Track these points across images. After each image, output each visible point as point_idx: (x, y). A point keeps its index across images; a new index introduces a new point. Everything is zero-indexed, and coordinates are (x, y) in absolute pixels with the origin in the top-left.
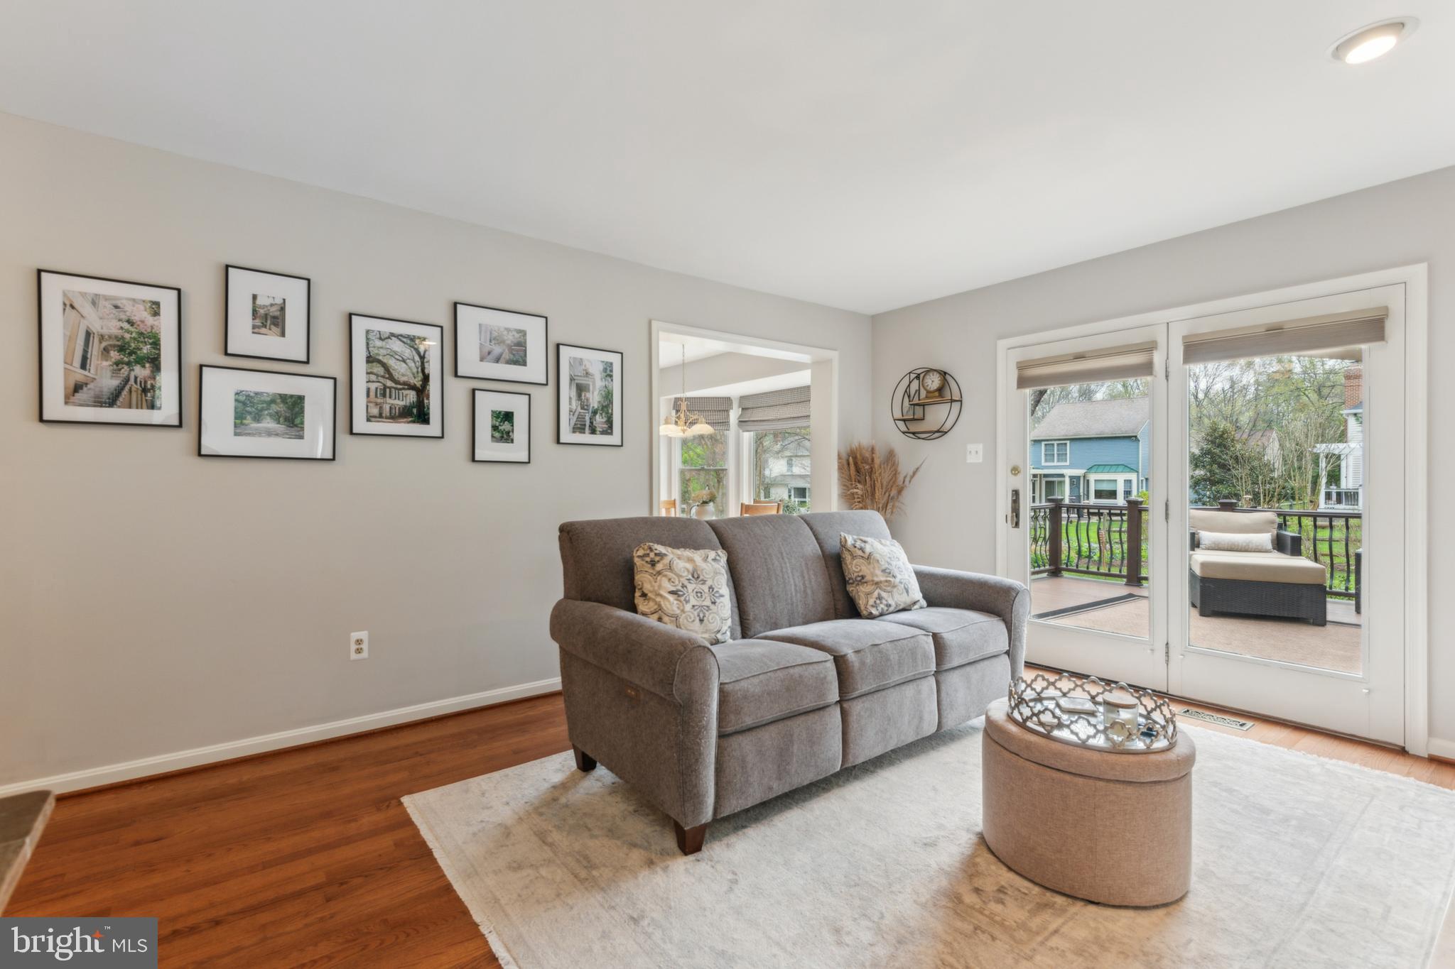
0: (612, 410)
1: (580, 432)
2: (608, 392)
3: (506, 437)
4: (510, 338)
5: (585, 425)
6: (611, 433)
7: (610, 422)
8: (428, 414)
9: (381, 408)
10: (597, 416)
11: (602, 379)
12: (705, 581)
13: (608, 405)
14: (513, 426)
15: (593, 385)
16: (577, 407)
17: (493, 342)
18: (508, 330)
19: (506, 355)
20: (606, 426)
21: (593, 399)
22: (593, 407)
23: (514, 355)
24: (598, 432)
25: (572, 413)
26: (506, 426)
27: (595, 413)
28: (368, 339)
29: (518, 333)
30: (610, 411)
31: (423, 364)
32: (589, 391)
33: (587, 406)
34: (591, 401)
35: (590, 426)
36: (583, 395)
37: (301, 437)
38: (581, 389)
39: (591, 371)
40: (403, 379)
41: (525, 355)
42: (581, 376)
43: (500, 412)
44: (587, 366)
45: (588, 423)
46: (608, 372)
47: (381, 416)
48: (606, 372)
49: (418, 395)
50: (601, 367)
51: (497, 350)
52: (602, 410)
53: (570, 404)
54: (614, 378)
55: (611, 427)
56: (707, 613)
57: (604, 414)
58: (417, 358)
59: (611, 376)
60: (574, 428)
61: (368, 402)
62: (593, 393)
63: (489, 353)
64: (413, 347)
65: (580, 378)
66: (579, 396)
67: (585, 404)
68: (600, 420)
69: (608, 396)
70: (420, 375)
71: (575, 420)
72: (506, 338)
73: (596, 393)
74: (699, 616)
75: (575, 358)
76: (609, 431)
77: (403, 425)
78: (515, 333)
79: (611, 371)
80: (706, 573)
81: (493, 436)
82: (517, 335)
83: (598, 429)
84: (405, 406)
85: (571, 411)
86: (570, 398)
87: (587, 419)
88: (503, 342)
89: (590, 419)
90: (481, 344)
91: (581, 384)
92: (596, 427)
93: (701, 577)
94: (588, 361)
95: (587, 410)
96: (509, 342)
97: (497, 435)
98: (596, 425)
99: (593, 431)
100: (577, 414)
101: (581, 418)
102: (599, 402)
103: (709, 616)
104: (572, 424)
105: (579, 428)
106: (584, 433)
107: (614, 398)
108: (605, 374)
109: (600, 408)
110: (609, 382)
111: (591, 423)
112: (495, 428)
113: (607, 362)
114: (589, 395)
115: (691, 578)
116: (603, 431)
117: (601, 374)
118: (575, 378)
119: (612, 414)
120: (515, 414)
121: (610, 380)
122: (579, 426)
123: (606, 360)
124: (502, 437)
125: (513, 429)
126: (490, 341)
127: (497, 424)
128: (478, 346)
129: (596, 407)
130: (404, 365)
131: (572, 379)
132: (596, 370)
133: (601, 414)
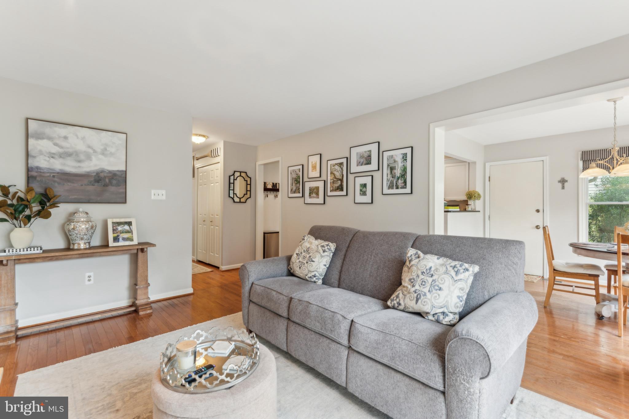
0: (406, 176)
1: (392, 189)
2: (405, 168)
3: (364, 193)
4: (366, 155)
5: (393, 185)
6: (406, 188)
7: (405, 182)
8: (343, 188)
9: (333, 188)
10: (399, 180)
11: (401, 162)
12: (310, 253)
13: (405, 174)
14: (366, 189)
15: (397, 166)
16: (390, 177)
17: (361, 158)
18: (365, 152)
19: (365, 162)
20: (404, 184)
21: (397, 173)
22: (397, 176)
23: (367, 161)
24: (399, 188)
25: (388, 181)
26: (364, 189)
27: (398, 179)
28: (331, 167)
29: (369, 152)
30: (406, 177)
31: (342, 171)
32: (395, 169)
33: (395, 176)
34: (396, 173)
35: (396, 185)
36: (393, 171)
37: (318, 198)
38: (392, 169)
39: (396, 160)
40: (338, 177)
41: (371, 160)
42: (392, 163)
43: (362, 184)
44: (395, 158)
45: (395, 184)
46: (405, 158)
47: (333, 190)
48: (404, 158)
49: (341, 182)
50: (401, 156)
51: (362, 160)
52: (402, 177)
53: (387, 177)
54: (407, 160)
55: (406, 185)
56: (303, 266)
57: (402, 179)
58: (341, 170)
59: (406, 160)
60: (389, 187)
61: (331, 186)
62: (397, 170)
63: (360, 163)
64: (340, 166)
65: (392, 164)
66: (391, 172)
67: (394, 175)
68: (400, 182)
69: (404, 170)
70: (342, 175)
71: (389, 183)
72: (364, 155)
73: (399, 170)
74: (300, 266)
75: (389, 156)
76: (405, 187)
77: (338, 192)
78: (368, 152)
79: (406, 157)
80: (312, 250)
81: (360, 194)
82: (368, 153)
83: (400, 186)
84: (338, 186)
85: (387, 180)
86: (387, 174)
87: (395, 182)
88: (364, 157)
89: (396, 182)
90: (357, 160)
91: (392, 167)
92: (398, 185)
93: (309, 251)
94: (395, 155)
95: (395, 178)
96: (365, 156)
97: (362, 193)
98: (399, 185)
99: (397, 188)
100: (390, 180)
101: (392, 183)
102: (400, 173)
103: (303, 267)
104: (388, 185)
105: (391, 187)
106: (393, 189)
107: (407, 171)
108: (403, 159)
109: (401, 176)
110: (405, 163)
111: (396, 184)
112: (361, 190)
113: (404, 153)
114: (396, 171)
115: (306, 251)
116: (402, 187)
117: (401, 160)
118: (389, 164)
119: (406, 178)
120: (367, 184)
121: (406, 162)
122: (391, 186)
123: (403, 153)
124: (363, 193)
125: (366, 190)
126: (360, 158)
127: (362, 189)
128: (356, 161)
129: (399, 176)
130: (338, 173)
131: (388, 165)
132: (399, 159)
133: (401, 179)
